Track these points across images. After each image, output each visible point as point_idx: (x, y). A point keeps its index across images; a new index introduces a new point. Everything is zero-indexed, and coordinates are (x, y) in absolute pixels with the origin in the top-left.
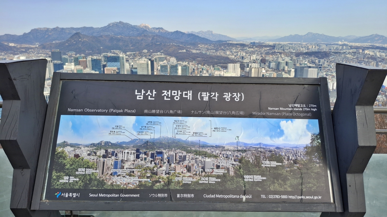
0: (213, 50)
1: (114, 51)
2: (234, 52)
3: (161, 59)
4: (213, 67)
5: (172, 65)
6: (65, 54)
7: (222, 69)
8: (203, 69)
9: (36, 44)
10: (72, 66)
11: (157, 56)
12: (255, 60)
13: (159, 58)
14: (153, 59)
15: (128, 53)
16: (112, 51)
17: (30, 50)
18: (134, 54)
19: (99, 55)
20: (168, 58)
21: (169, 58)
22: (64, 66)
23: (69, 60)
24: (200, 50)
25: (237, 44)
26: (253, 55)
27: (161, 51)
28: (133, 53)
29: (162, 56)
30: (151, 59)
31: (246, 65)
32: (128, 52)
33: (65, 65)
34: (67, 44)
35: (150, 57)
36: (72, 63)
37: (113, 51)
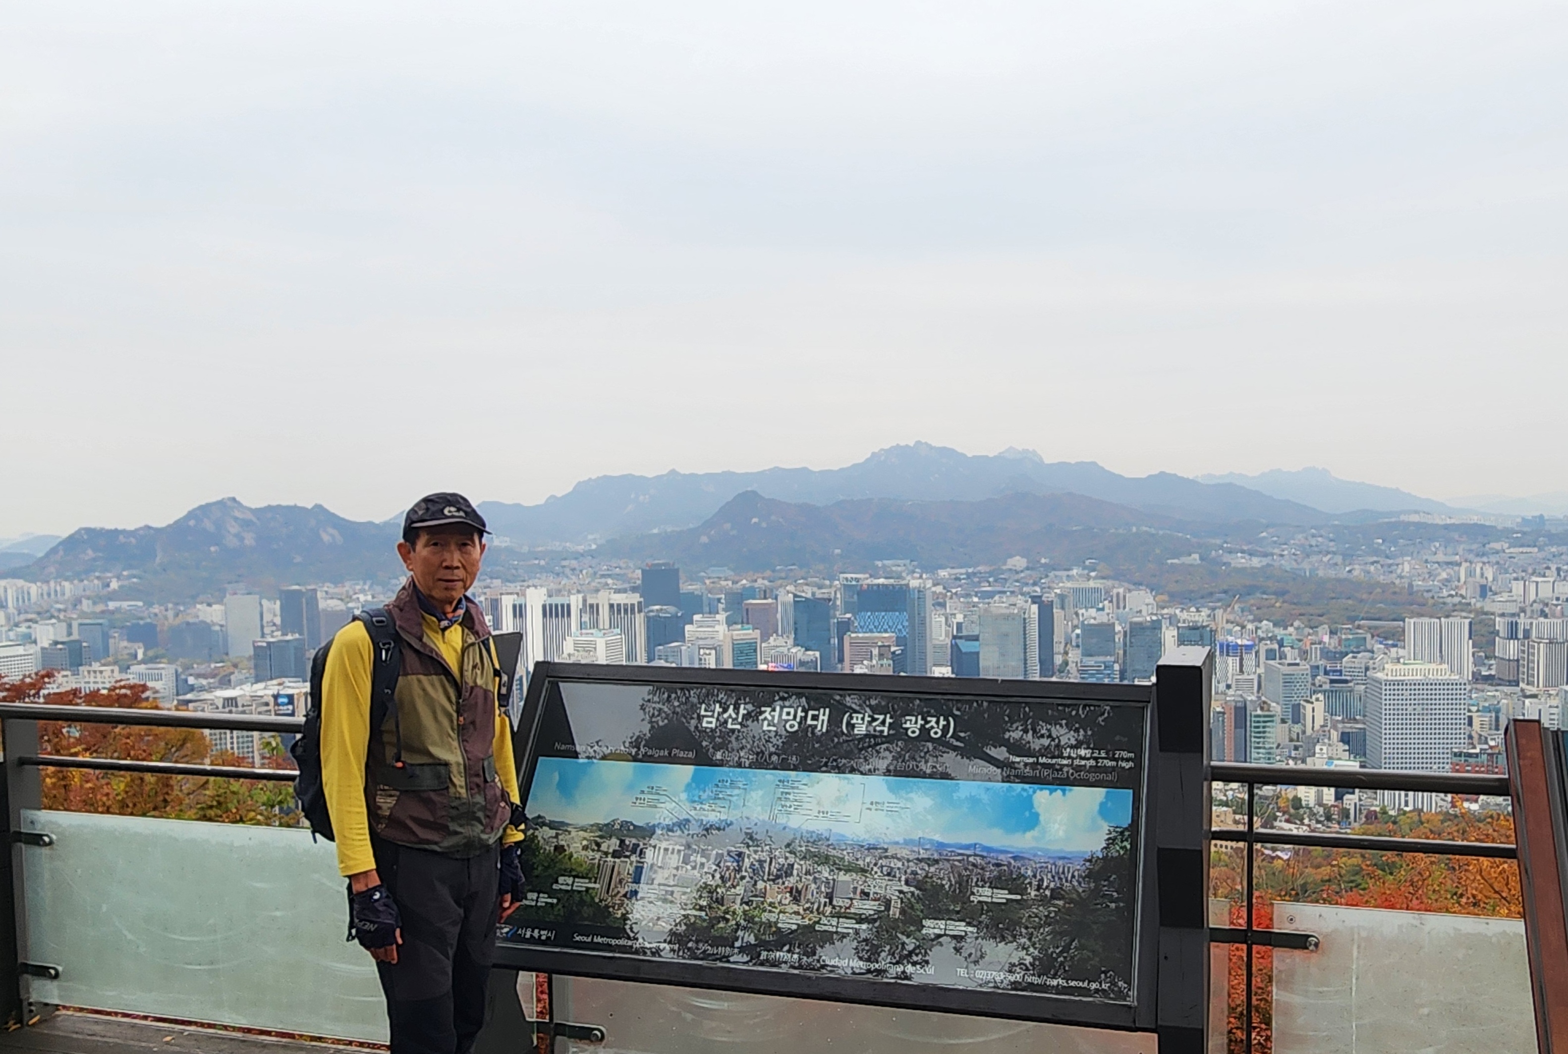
0: (1334, 553)
1: (887, 562)
2: (1438, 563)
3: (1089, 598)
4: (1332, 633)
5: (1136, 623)
6: (692, 579)
7: (1381, 643)
8: (1281, 644)
9: (590, 537)
10: (717, 628)
11: (1069, 585)
12: (1547, 605)
13: (1076, 591)
14: (1048, 597)
15: (943, 573)
16: (879, 564)
17: (564, 563)
18: (969, 576)
19: (827, 582)
20: (1115, 591)
21: (1121, 590)
22: (688, 628)
23: (705, 602)
24: (1265, 555)
25: (1454, 524)
26: (1540, 579)
27: (1087, 562)
28: (963, 571)
29: (1092, 584)
30: (1040, 597)
31: (1500, 624)
32: (943, 567)
33: (691, 622)
34: (704, 539)
35: (1038, 589)
36: (718, 617)
37: (884, 566)
